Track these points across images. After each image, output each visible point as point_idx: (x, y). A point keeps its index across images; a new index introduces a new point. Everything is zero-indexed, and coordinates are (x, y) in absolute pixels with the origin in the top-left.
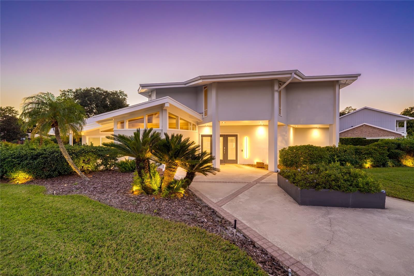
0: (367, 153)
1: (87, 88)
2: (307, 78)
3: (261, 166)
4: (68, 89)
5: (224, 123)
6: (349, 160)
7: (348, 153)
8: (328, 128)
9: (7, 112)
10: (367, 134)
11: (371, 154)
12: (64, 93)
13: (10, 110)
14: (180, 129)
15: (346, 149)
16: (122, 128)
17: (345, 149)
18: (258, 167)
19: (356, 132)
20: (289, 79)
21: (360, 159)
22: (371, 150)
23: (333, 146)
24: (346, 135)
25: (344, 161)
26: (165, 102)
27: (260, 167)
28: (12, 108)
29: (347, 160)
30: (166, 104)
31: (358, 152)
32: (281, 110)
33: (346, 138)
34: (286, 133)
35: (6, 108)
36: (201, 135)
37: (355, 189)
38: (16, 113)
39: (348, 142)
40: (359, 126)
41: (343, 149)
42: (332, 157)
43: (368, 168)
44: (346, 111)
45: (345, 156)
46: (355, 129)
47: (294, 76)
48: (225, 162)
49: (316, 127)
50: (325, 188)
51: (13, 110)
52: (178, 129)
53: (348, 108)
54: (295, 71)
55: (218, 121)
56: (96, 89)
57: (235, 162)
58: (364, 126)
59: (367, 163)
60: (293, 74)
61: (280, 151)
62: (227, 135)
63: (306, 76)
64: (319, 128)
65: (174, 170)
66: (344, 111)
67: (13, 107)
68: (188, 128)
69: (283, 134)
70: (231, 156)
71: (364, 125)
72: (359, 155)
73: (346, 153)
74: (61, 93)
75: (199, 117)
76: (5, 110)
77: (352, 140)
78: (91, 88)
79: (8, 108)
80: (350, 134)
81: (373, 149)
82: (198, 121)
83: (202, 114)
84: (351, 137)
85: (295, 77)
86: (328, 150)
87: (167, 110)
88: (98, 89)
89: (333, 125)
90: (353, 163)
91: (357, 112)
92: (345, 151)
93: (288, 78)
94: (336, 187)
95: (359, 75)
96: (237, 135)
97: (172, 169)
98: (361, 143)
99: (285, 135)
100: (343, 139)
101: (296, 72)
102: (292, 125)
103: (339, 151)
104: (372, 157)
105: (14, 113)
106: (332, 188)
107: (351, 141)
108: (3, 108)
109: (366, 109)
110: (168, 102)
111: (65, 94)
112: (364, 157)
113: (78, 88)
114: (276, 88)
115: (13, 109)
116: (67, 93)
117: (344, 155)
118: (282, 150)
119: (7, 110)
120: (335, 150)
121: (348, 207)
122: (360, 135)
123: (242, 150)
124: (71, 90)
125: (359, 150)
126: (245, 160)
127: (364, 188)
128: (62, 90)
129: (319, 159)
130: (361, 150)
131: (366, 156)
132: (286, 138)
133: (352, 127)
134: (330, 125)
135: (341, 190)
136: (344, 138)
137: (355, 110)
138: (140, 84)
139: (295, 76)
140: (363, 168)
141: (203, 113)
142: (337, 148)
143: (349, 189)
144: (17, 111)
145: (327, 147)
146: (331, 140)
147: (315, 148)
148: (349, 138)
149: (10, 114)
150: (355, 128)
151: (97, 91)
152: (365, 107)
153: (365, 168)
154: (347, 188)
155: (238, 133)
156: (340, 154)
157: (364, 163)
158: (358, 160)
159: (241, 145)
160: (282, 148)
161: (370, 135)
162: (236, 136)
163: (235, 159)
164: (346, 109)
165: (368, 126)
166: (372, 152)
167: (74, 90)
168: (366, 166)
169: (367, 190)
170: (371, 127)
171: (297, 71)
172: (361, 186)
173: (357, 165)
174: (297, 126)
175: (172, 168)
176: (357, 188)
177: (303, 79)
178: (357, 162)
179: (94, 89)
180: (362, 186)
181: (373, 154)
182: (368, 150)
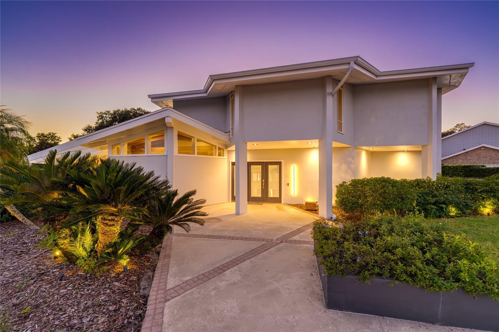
0: (486, 191)
1: (126, 109)
2: (382, 74)
3: (312, 208)
4: (106, 111)
5: (255, 145)
6: (454, 203)
7: (451, 190)
8: (421, 151)
9: (50, 139)
10: (488, 160)
11: (494, 192)
12: (101, 115)
13: (52, 136)
14: (198, 154)
15: (449, 184)
16: (117, 154)
17: (447, 184)
18: (306, 210)
19: (470, 157)
20: (346, 74)
21: (474, 200)
22: (493, 185)
23: (427, 179)
24: (455, 162)
25: (444, 203)
26: (164, 117)
27: (310, 209)
28: (54, 134)
29: (450, 202)
30: (166, 118)
31: (471, 189)
32: (342, 124)
33: (455, 165)
34: (353, 159)
35: (48, 134)
36: (232, 162)
37: (451, 285)
38: (58, 140)
39: (457, 171)
40: (474, 149)
41: (444, 184)
42: (423, 196)
43: (489, 214)
44: (457, 130)
45: (445, 196)
46: (469, 153)
47: (353, 66)
48: (264, 201)
49: (403, 150)
50: (380, 275)
51: (56, 137)
52: (194, 154)
53: (459, 125)
54: (355, 59)
55: (244, 142)
56: (136, 109)
57: (278, 200)
58: (482, 149)
59: (485, 207)
60: (352, 63)
61: (337, 186)
62: (266, 162)
63: (381, 71)
64: (408, 151)
65: (112, 223)
66: (454, 129)
67: (56, 133)
68: (212, 153)
69: (348, 160)
70: (273, 193)
71: (483, 147)
72: (473, 193)
73: (448, 190)
74: (98, 116)
75: (223, 137)
76: (48, 137)
77: (464, 168)
78: (132, 109)
79: (51, 135)
80: (461, 160)
81: (496, 184)
82: (226, 144)
83: (229, 134)
84: (461, 165)
85: (354, 68)
86: (418, 184)
87: (174, 129)
88: (139, 109)
89: (428, 146)
90: (461, 206)
91: (471, 130)
92: (448, 187)
93: (344, 73)
94: (405, 277)
95: (472, 64)
96: (281, 162)
97: (107, 222)
98: (478, 172)
99: (351, 163)
100: (450, 168)
101: (357, 60)
102: (364, 148)
103: (435, 188)
104: (494, 196)
105: (56, 140)
106: (397, 277)
107: (461, 169)
108: (45, 134)
109: (485, 124)
110: (168, 116)
111: (102, 117)
112: (482, 196)
113: (116, 109)
114: (329, 89)
115: (56, 135)
116: (105, 115)
117: (445, 194)
118: (341, 185)
119: (50, 136)
120: (430, 185)
121: (433, 323)
122: (476, 162)
123: (288, 184)
124: (108, 112)
125: (472, 185)
126: (292, 198)
127: (472, 284)
128: (99, 112)
129: (398, 201)
130: (476, 185)
131: (484, 195)
132: (353, 166)
133: (464, 150)
134: (423, 146)
135: (417, 285)
136: (452, 166)
137: (469, 127)
138: (148, 95)
139: (356, 67)
140: (479, 215)
141: (229, 132)
142: (434, 182)
143: (436, 283)
144: (59, 138)
145: (417, 180)
146: (424, 169)
147: (391, 182)
148: (458, 166)
149: (52, 140)
150: (469, 151)
151: (138, 112)
152: (485, 122)
153: (483, 215)
154: (431, 281)
155: (282, 159)
156: (438, 191)
157: (481, 206)
158: (469, 202)
159: (287, 176)
160: (341, 183)
161: (492, 162)
162: (279, 164)
163: (278, 196)
164: (455, 127)
165: (488, 148)
166: (496, 188)
167: (112, 112)
168: (485, 212)
169: (482, 291)
170: (494, 149)
171: (359, 59)
172: (465, 278)
173: (468, 211)
174: (371, 149)
175: (107, 220)
176: (456, 282)
177: (377, 76)
178: (467, 206)
179: (135, 110)
180: (467, 280)
181: (496, 191)
182: (487, 185)
